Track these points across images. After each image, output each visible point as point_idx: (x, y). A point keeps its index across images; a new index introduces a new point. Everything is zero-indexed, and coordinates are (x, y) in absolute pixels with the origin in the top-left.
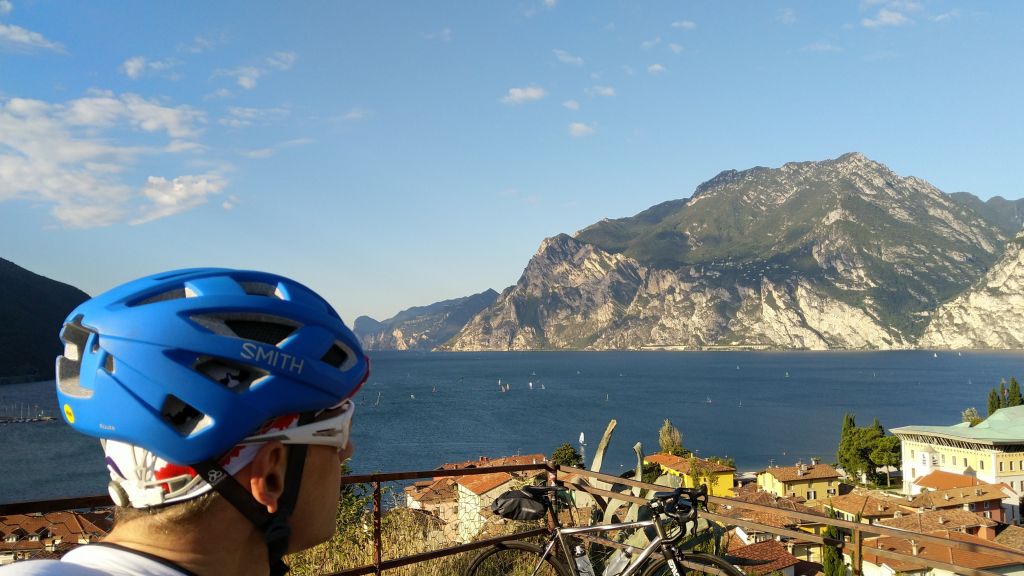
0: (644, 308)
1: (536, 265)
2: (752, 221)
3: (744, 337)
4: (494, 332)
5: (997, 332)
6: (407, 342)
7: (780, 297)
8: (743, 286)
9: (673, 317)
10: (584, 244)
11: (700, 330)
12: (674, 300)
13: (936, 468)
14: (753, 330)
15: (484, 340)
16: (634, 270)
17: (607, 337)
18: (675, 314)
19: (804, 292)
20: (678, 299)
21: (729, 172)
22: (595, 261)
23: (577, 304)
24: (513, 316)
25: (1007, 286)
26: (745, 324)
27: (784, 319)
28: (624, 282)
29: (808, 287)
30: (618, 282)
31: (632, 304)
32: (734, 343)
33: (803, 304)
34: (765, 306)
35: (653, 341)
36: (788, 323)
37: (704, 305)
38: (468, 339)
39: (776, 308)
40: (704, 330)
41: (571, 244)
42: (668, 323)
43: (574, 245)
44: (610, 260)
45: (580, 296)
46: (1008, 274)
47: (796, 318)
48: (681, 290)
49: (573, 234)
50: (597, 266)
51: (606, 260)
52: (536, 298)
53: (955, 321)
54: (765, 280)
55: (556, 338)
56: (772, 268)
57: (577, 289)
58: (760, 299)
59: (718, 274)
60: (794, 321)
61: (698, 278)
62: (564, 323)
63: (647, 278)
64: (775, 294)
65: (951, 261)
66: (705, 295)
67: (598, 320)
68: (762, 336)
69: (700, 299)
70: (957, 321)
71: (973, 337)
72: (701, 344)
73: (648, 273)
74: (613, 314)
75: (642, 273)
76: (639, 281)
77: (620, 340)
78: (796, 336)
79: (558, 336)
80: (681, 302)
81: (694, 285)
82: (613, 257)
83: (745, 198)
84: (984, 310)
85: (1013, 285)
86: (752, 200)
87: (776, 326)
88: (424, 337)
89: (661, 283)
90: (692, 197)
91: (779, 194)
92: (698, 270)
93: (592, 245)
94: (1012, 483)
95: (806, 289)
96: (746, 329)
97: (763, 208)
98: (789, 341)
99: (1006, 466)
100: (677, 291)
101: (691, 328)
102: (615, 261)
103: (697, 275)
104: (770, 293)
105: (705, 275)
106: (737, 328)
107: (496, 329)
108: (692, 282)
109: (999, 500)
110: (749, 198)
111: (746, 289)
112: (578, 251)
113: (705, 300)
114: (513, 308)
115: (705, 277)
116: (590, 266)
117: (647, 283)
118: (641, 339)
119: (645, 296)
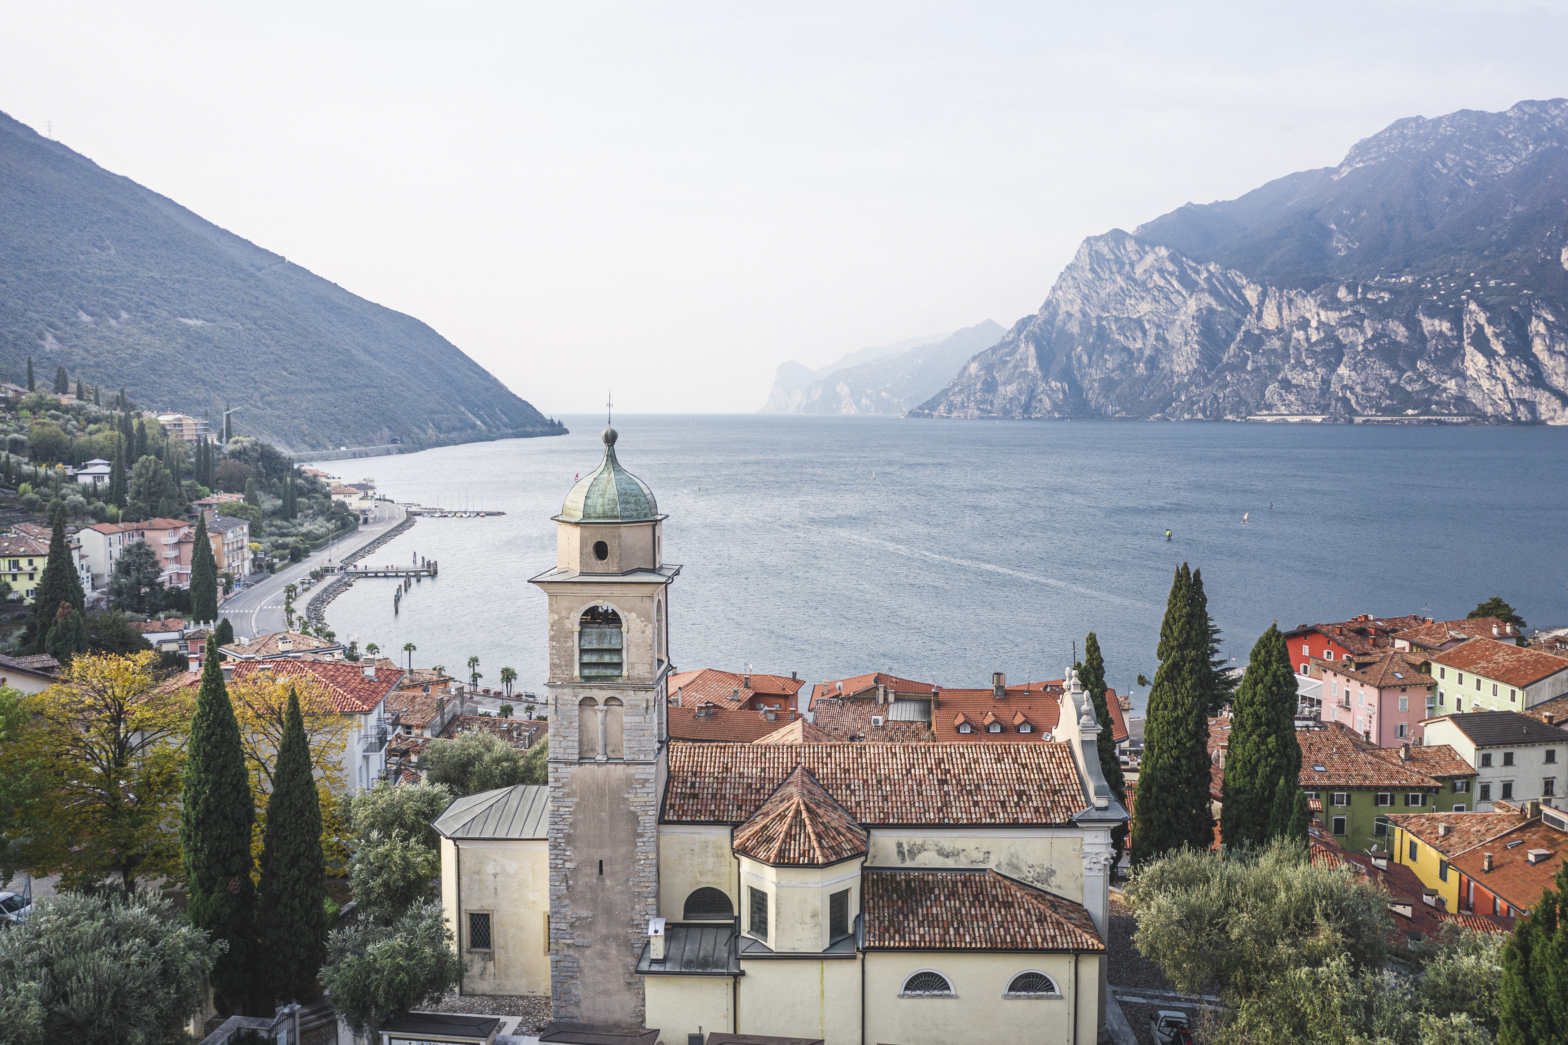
0: (1255, 352)
1: (1070, 282)
2: (1448, 204)
3: (1428, 402)
4: (1001, 389)
6: (857, 403)
7: (1497, 335)
8: (1431, 317)
9: (1305, 368)
10: (1153, 246)
11: (1352, 389)
12: (1308, 339)
14: (1445, 390)
15: (984, 402)
16: (1238, 290)
17: (1189, 398)
18: (1309, 362)
19: (1542, 328)
20: (1314, 338)
21: (1409, 120)
22: (1171, 274)
23: (1139, 344)
24: (1032, 365)
26: (1433, 380)
27: (1502, 371)
28: (1220, 309)
29: (1550, 318)
30: (1211, 311)
31: (1233, 346)
32: (1410, 412)
33: (1538, 347)
34: (1469, 350)
35: (1269, 407)
36: (1509, 379)
37: (1360, 348)
38: (960, 399)
39: (1489, 354)
40: (1358, 389)
41: (1131, 246)
42: (1297, 378)
43: (1136, 247)
44: (1198, 272)
45: (1144, 332)
47: (1523, 370)
48: (1320, 322)
49: (1130, 229)
50: (1175, 283)
51: (1190, 272)
52: (1071, 336)
54: (1473, 306)
55: (1102, 401)
56: (1485, 286)
57: (1139, 322)
58: (1460, 339)
59: (1386, 296)
60: (1522, 376)
61: (1352, 304)
62: (1116, 376)
63: (1261, 303)
64: (1489, 331)
66: (1362, 330)
67: (1172, 372)
68: (1461, 401)
69: (1353, 338)
72: (1354, 412)
73: (1264, 295)
74: (1198, 361)
75: (1251, 294)
76: (1246, 308)
77: (1212, 403)
78: (1522, 401)
79: (1106, 397)
80: (1319, 342)
81: (1344, 314)
82: (1202, 268)
83: (1438, 165)
86: (1450, 169)
87: (1485, 384)
88: (884, 394)
89: (1286, 312)
90: (1342, 165)
91: (1500, 157)
92: (1352, 289)
93: (1167, 247)
95: (1546, 321)
96: (1434, 389)
97: (1470, 182)
98: (1508, 408)
100: (1314, 324)
101: (1335, 387)
102: (1205, 275)
103: (1350, 298)
104: (1479, 327)
105: (1364, 298)
106: (1417, 387)
107: (1004, 384)
108: (1340, 310)
110: (1445, 165)
111: (1437, 322)
112: (1142, 258)
113: (1361, 340)
114: (1032, 349)
115: (1365, 301)
116: (1162, 283)
117: (1261, 312)
118: (1246, 403)
119: (1257, 332)
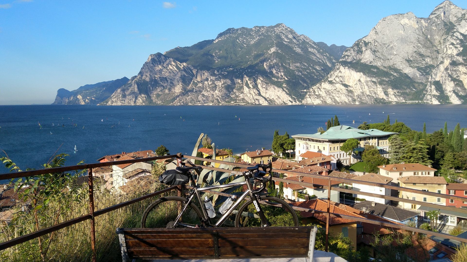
0: (195, 87)
1: (146, 67)
2: (240, 50)
3: (236, 100)
4: (127, 97)
5: (331, 98)
6: (85, 101)
7: (251, 83)
8: (236, 79)
9: (208, 91)
10: (169, 58)
11: (219, 96)
12: (208, 84)
13: (308, 150)
14: (240, 97)
15: (122, 100)
16: (191, 70)
17: (179, 99)
18: (209, 90)
19: (260, 82)
20: (210, 83)
21: (231, 29)
22: (174, 65)
23: (166, 84)
24: (136, 90)
25: (335, 80)
26: (237, 94)
27: (252, 92)
28: (187, 75)
29: (262, 79)
30: (184, 75)
31: (190, 85)
32: (232, 102)
33: (259, 86)
34: (245, 87)
35: (199, 101)
36: (254, 94)
37: (220, 86)
38: (115, 100)
39: (249, 88)
40: (220, 97)
41: (163, 57)
42: (206, 94)
43: (164, 58)
44: (181, 65)
45: (167, 81)
46: (336, 75)
47: (257, 92)
48: (211, 79)
49: (163, 53)
50: (175, 68)
51: (179, 65)
52: (147, 82)
53: (316, 94)
54: (245, 76)
55: (156, 100)
56: (248, 71)
57: (166, 78)
58: (243, 84)
59: (226, 73)
60: (256, 93)
61: (218, 75)
62: (160, 93)
63: (197, 74)
64: (249, 82)
65: (316, 69)
66: (221, 82)
67: (175, 92)
68: (243, 99)
69: (219, 84)
70: (317, 93)
71: (322, 100)
72: (219, 102)
73: (197, 72)
74: (182, 89)
75: (194, 72)
76: (193, 75)
77: (185, 101)
78: (257, 99)
79: (157, 99)
80: (211, 84)
81: (217, 77)
82: (182, 64)
83: (238, 40)
84: (327, 89)
85: (337, 79)
86: (240, 42)
87: (249, 95)
88: (93, 98)
89: (203, 76)
90: (216, 39)
91: (251, 39)
92: (218, 71)
93: (172, 58)
94: (334, 155)
95: (261, 80)
96: (237, 96)
97: (245, 45)
98: (254, 101)
99: (332, 149)
100: (209, 80)
101: (215, 96)
102: (182, 66)
103: (218, 73)
104: (247, 81)
105: (221, 73)
106: (234, 96)
107: (128, 95)
108: (216, 76)
109: (330, 162)
110: (239, 41)
111: (238, 80)
112: (166, 61)
113: (221, 84)
114: (136, 86)
115: (221, 74)
116: (171, 68)
117: (197, 76)
118: (194, 100)
119: (196, 82)
